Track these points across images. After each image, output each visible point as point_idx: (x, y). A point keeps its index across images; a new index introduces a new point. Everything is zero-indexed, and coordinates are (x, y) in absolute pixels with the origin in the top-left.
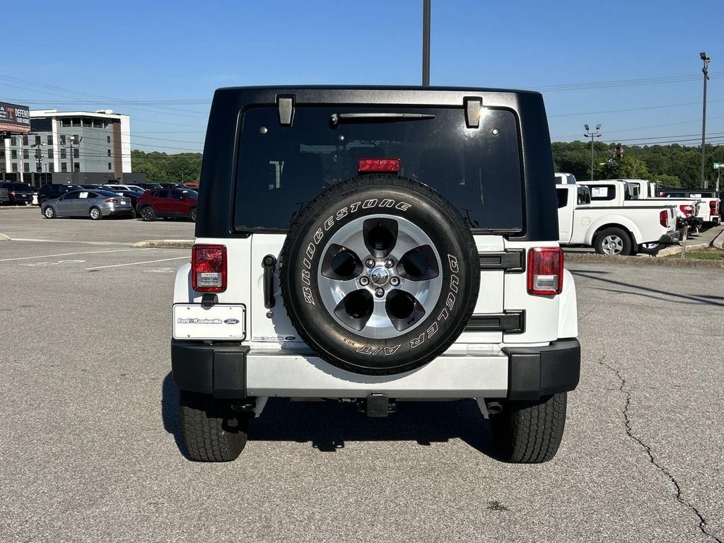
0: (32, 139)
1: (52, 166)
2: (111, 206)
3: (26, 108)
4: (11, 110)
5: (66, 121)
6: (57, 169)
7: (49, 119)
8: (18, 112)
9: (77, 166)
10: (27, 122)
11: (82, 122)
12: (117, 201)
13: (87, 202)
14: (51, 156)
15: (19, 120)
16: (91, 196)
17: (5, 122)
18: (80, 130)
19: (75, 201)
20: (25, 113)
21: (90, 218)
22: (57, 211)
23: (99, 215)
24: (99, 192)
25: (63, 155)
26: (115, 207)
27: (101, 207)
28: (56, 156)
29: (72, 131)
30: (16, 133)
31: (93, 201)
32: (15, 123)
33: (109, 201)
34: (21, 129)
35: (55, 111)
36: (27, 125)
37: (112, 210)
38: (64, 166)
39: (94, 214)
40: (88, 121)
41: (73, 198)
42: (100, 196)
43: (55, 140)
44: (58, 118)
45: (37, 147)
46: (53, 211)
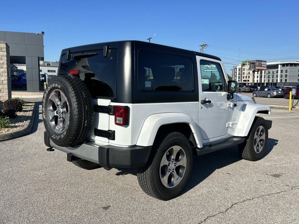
0: (267, 72)
1: (277, 80)
2: (275, 93)
3: (266, 62)
4: (260, 62)
5: (283, 65)
6: (279, 81)
7: (278, 65)
8: (262, 63)
9: (286, 80)
10: (265, 66)
11: (289, 65)
12: (277, 92)
13: (267, 92)
14: (277, 77)
15: (263, 66)
16: (269, 90)
17: (258, 66)
18: (288, 68)
19: (263, 92)
20: (265, 63)
21: (267, 97)
22: (257, 95)
23: (270, 96)
24: (271, 89)
25: (281, 76)
26: (276, 94)
27: (271, 94)
28: (279, 77)
29: (286, 68)
30: (262, 70)
31: (269, 92)
32: (261, 66)
33: (274, 92)
34: (263, 68)
35: (280, 62)
36: (265, 67)
37: (275, 95)
38: (281, 80)
39: (269, 96)
40: (291, 65)
41: (263, 90)
42: (271, 90)
43: (279, 72)
44: (281, 64)
45: (268, 74)
46: (256, 95)
